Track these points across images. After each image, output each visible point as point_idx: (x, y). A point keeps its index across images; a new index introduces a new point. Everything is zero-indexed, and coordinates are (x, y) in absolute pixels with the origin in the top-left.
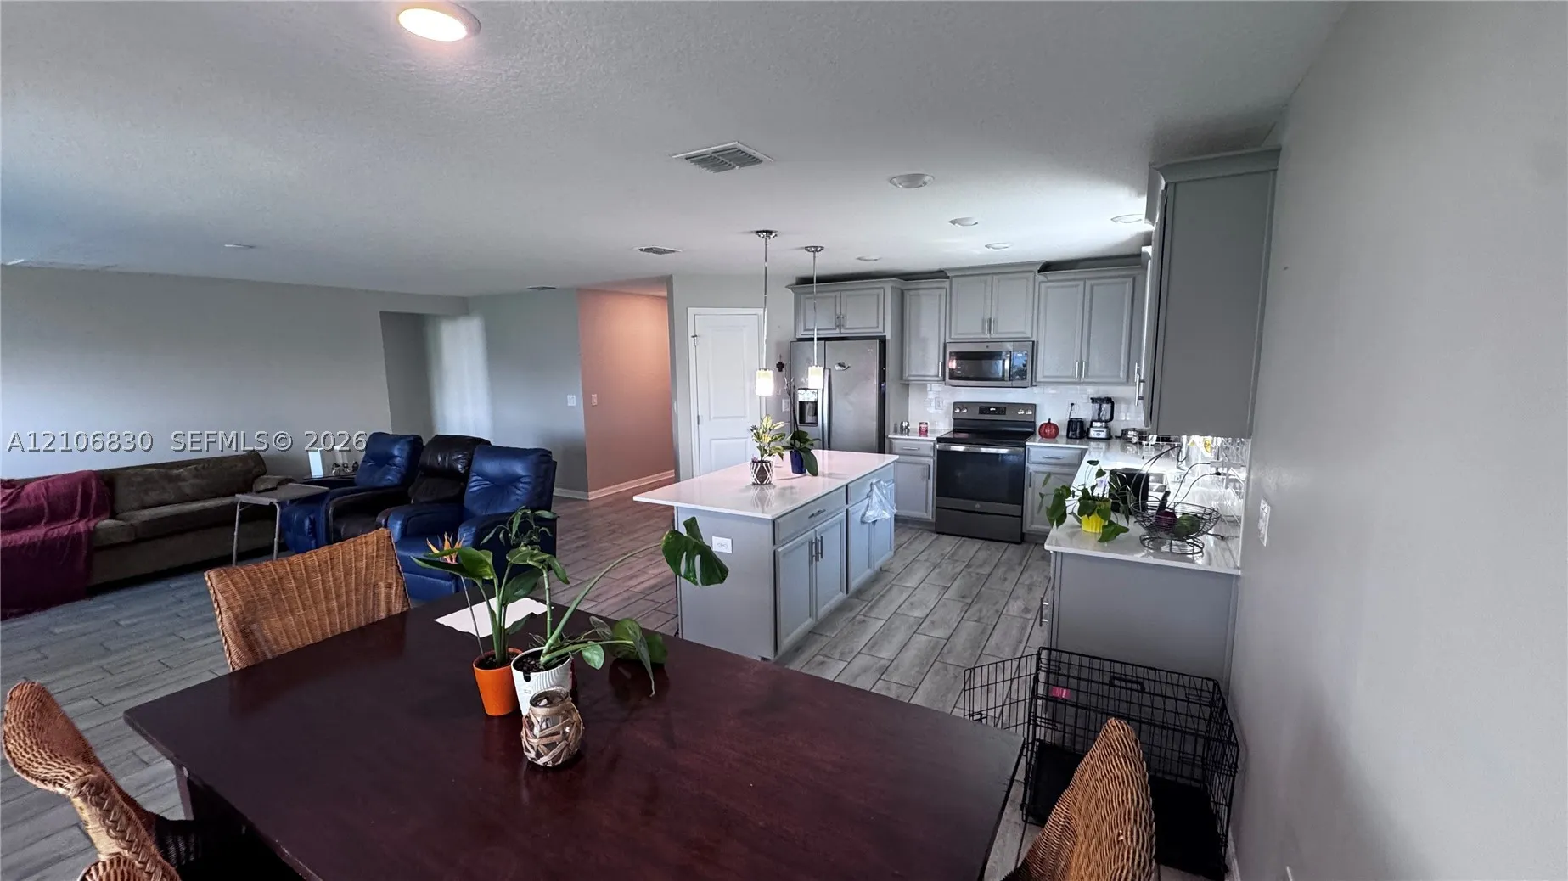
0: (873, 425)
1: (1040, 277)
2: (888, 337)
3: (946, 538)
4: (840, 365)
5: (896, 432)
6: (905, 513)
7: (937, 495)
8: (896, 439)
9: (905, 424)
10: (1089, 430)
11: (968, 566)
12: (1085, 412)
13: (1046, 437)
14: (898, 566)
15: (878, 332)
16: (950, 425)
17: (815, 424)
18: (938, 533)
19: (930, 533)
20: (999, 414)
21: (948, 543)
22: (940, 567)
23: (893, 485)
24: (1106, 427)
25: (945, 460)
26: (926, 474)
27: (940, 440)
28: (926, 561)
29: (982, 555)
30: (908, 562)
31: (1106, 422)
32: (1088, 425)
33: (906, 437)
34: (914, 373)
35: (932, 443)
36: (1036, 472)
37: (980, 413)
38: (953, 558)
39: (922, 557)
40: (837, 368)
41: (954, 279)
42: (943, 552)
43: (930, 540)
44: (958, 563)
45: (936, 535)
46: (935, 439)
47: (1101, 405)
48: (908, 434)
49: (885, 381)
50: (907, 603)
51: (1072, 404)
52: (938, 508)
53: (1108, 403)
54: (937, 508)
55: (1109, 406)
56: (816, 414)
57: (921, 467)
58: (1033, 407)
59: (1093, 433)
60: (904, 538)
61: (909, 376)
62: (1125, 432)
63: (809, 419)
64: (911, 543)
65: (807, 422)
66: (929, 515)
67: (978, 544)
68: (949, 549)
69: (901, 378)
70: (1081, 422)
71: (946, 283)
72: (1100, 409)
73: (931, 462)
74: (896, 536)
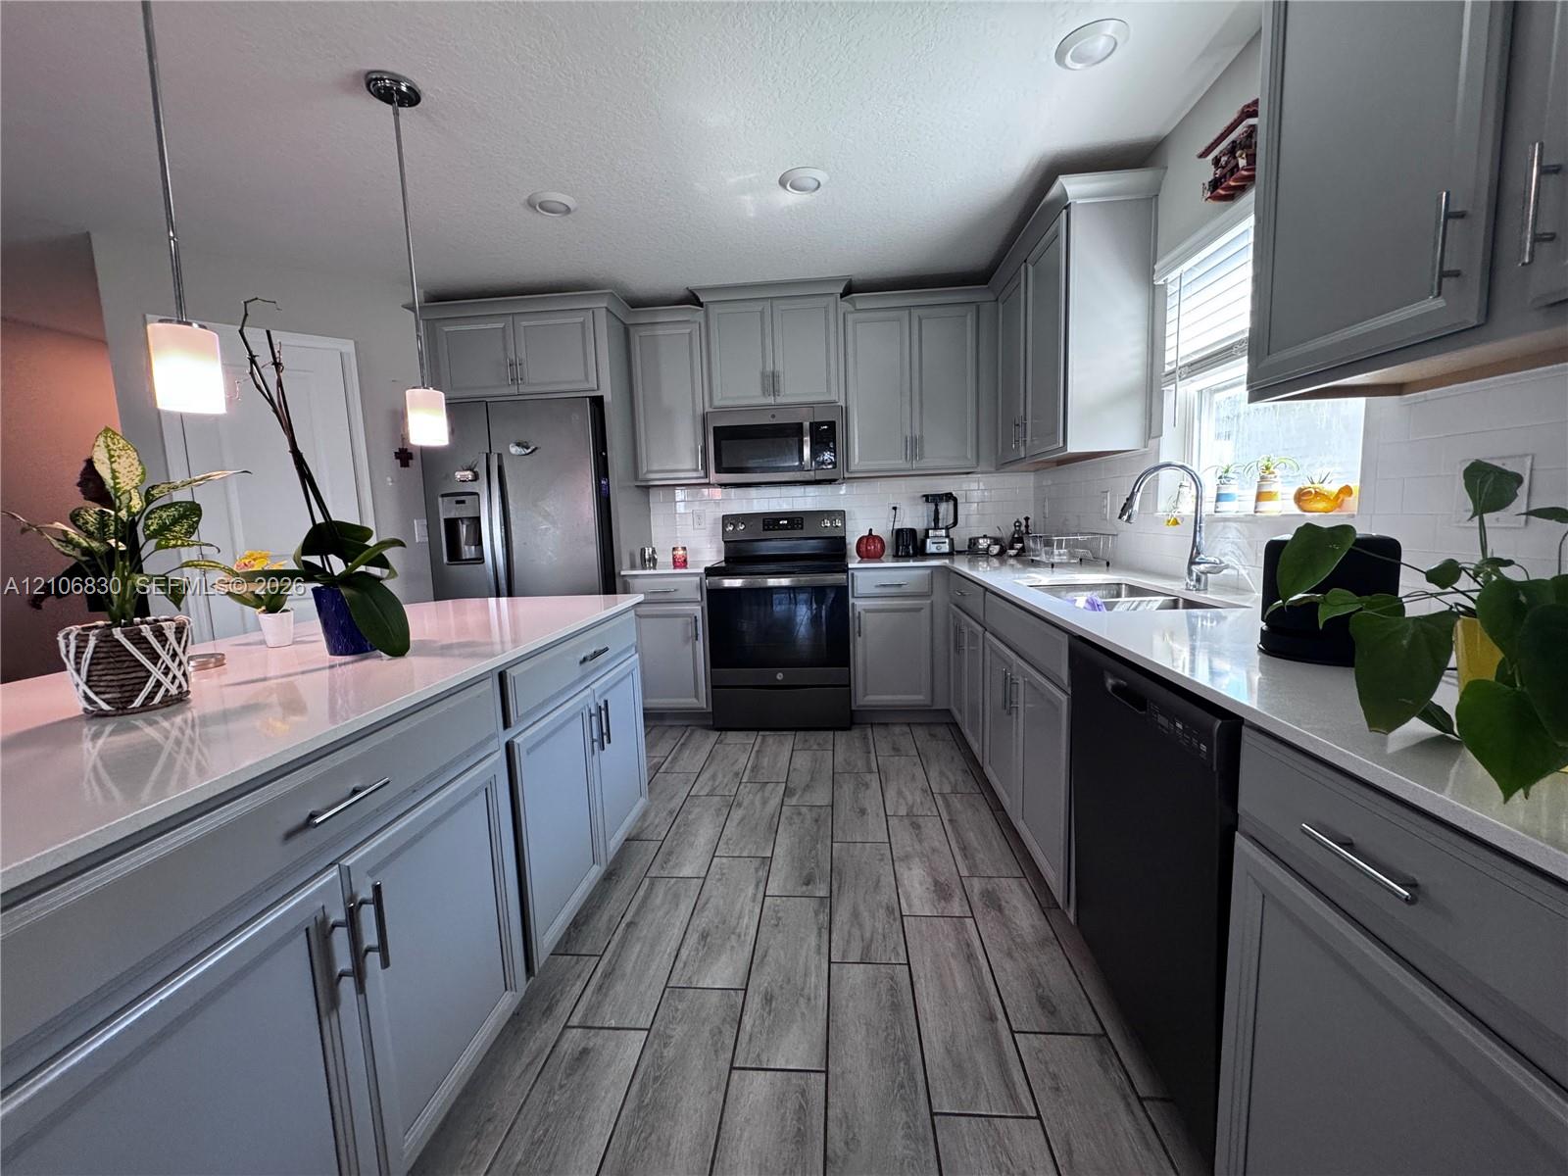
0: (592, 552)
1: (844, 305)
2: (607, 399)
3: (732, 737)
4: (518, 445)
5: (633, 567)
6: (659, 702)
7: (712, 666)
8: (636, 576)
9: (648, 552)
10: (924, 543)
11: (788, 792)
12: (914, 517)
13: (868, 557)
14: (659, 824)
15: (589, 386)
16: (719, 551)
17: (480, 559)
18: (717, 730)
19: (704, 731)
20: (793, 528)
21: (739, 747)
22: (739, 805)
23: (637, 656)
24: (947, 536)
25: (719, 603)
26: (690, 631)
27: (710, 572)
28: (710, 795)
29: (802, 760)
30: (677, 803)
31: (947, 529)
32: (920, 536)
33: (652, 572)
34: (655, 468)
35: (698, 579)
36: (867, 611)
37: (764, 530)
38: (758, 778)
39: (702, 788)
40: (514, 450)
41: (711, 307)
42: (736, 768)
43: (708, 748)
44: (770, 787)
45: (714, 736)
46: (702, 570)
47: (936, 505)
48: (654, 568)
49: (606, 476)
50: (693, 939)
51: (895, 508)
52: (716, 686)
53: (947, 501)
54: (713, 687)
55: (951, 504)
56: (479, 542)
57: (680, 620)
58: (841, 514)
59: (931, 548)
60: (664, 748)
61: (649, 472)
62: (973, 542)
63: (468, 551)
64: (675, 759)
65: (464, 558)
66: (701, 701)
67: (788, 740)
68: (743, 759)
69: (636, 478)
70: (913, 531)
71: (698, 315)
72: (937, 512)
73: (697, 610)
74: (650, 746)
